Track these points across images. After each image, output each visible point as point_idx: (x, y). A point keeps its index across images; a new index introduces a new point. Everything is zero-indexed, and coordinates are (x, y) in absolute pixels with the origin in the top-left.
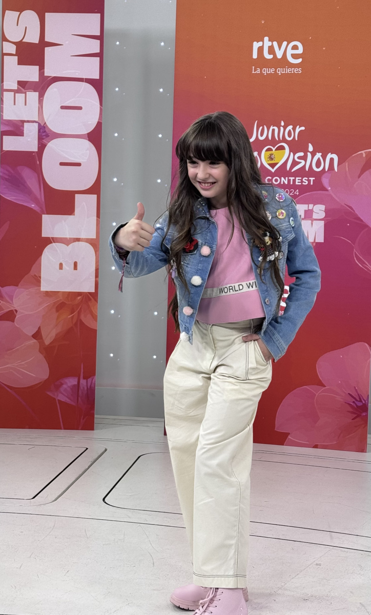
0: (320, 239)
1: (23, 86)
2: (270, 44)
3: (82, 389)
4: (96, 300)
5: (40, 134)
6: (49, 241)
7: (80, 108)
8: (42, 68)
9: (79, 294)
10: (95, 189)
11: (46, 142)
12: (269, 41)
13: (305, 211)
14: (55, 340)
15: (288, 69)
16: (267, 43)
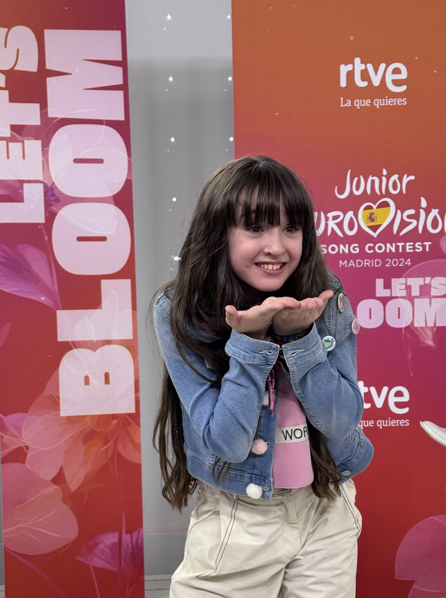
1: (19, 132)
2: (363, 67)
3: (125, 547)
4: (138, 424)
5: (46, 198)
6: (68, 346)
7: (100, 161)
8: (44, 107)
9: (114, 416)
10: (128, 272)
11: (55, 209)
12: (362, 62)
13: (421, 287)
14: (84, 483)
15: (388, 99)
16: (358, 65)
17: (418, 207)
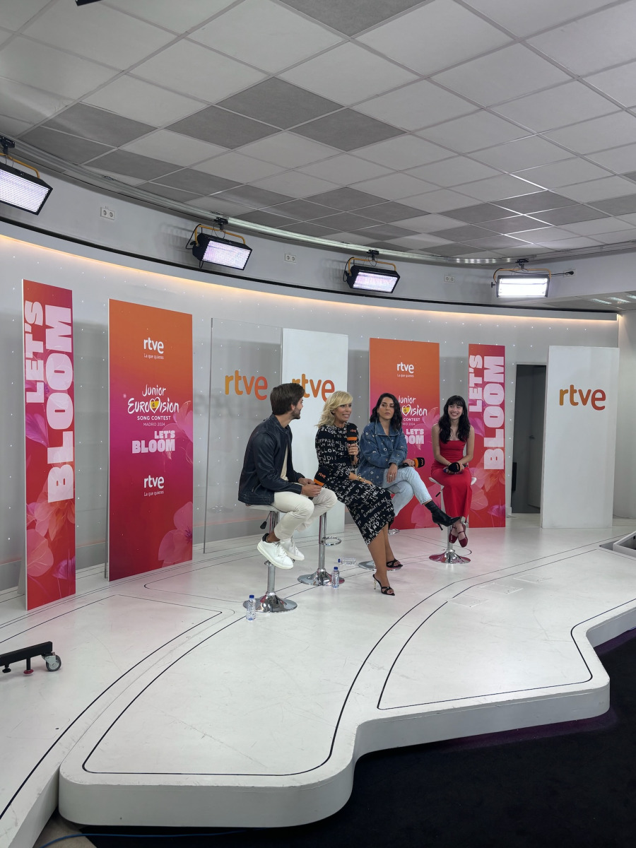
0: (174, 450)
1: (36, 356)
2: (151, 342)
3: (69, 566)
5: (45, 390)
6: (52, 466)
7: (63, 372)
8: (45, 344)
9: (67, 501)
10: (71, 428)
11: (48, 396)
12: (150, 340)
13: (168, 434)
14: (56, 536)
15: (158, 356)
17: (167, 402)
